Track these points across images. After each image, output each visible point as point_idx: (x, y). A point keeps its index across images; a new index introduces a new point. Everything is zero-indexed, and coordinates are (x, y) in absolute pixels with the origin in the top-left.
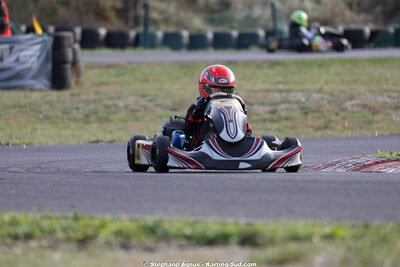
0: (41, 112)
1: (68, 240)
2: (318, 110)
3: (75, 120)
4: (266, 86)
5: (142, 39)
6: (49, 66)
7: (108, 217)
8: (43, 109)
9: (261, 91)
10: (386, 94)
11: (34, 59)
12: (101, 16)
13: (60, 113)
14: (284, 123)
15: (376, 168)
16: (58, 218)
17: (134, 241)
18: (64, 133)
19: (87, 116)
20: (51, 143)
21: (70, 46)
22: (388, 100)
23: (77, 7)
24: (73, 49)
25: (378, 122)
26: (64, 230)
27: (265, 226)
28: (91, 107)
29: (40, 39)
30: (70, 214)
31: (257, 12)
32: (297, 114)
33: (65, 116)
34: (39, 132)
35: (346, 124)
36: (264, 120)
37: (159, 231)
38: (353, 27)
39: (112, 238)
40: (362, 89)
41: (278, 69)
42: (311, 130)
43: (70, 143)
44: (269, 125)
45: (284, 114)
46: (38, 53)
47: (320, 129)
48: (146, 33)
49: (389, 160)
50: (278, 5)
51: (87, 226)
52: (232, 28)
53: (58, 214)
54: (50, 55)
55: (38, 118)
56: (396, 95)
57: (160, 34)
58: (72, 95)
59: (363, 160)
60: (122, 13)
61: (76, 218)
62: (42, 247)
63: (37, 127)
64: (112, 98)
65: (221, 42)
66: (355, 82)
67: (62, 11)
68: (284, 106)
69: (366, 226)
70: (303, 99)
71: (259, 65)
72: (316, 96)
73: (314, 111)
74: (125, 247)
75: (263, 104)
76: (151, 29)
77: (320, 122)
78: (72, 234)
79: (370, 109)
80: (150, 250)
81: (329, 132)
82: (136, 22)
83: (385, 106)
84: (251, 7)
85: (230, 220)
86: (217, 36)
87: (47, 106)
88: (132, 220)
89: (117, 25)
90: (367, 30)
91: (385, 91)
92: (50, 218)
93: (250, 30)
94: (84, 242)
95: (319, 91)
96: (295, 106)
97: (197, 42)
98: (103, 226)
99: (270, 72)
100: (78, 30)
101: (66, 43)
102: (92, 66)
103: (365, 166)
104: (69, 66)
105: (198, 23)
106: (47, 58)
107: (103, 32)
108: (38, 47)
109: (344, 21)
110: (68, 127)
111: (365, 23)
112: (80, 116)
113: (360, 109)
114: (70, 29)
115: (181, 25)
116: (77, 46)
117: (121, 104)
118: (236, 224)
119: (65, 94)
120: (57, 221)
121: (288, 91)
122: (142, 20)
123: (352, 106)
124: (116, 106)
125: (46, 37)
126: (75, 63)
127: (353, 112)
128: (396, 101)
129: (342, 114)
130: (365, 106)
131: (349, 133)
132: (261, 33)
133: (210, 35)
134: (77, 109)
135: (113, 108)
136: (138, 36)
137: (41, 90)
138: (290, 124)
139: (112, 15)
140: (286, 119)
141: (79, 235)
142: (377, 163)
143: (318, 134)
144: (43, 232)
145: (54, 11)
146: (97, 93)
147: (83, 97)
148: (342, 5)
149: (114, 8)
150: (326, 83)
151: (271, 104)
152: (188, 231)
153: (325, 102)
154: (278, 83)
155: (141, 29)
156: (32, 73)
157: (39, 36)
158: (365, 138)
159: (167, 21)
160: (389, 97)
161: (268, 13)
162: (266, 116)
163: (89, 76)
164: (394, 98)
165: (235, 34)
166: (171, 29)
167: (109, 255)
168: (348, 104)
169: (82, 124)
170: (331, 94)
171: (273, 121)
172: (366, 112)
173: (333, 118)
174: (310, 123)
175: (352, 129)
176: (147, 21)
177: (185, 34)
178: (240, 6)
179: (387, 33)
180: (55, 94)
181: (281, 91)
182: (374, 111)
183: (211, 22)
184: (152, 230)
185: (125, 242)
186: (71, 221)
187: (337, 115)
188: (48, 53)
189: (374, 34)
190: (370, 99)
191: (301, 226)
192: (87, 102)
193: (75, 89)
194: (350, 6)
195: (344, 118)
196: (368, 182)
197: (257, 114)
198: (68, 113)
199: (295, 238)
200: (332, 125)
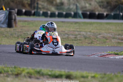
0: (4, 34)
1: (12, 74)
2: (89, 38)
3: (15, 37)
4: (73, 29)
5: (36, 13)
6: (7, 20)
7: (25, 68)
8: (5, 33)
9: (72, 31)
10: (110, 34)
11: (3, 18)
12: (23, 6)
13: (10, 35)
14: (79, 41)
15: (107, 56)
16: (9, 67)
17: (33, 76)
18: (11, 41)
19: (18, 36)
20: (7, 44)
21: (14, 14)
22: (111, 36)
23: (16, 3)
24: (15, 15)
25: (108, 42)
26: (11, 71)
27: (74, 73)
28: (20, 33)
29: (4, 12)
30: (13, 66)
31: (72, 7)
32: (83, 39)
33: (11, 36)
34: (3, 40)
35: (98, 42)
36: (73, 40)
37: (41, 73)
38: (101, 12)
39: (26, 74)
40: (103, 32)
41: (77, 24)
42: (87, 44)
43: (13, 44)
44: (74, 41)
45: (79, 38)
46: (4, 16)
47: (90, 43)
48: (37, 11)
49: (111, 54)
50: (78, 5)
51: (19, 70)
52: (64, 11)
53: (9, 66)
54: (8, 17)
55: (3, 36)
56: (113, 34)
57: (41, 12)
58: (14, 30)
59: (103, 54)
60: (30, 5)
61: (15, 68)
62: (4, 76)
63: (3, 39)
64: (26, 31)
65: (60, 15)
66: (101, 29)
67: (12, 4)
68: (79, 36)
69: (105, 74)
70: (85, 34)
71: (72, 23)
72: (89, 33)
73: (88, 38)
74: (30, 77)
75: (73, 35)
76: (39, 10)
77: (90, 41)
78: (14, 73)
79: (105, 38)
80: (38, 78)
81: (93, 45)
82: (34, 8)
83: (110, 37)
84: (70, 5)
85: (63, 70)
86: (59, 13)
87: (6, 33)
88: (32, 69)
89: (28, 9)
90: (105, 14)
91: (110, 33)
92: (7, 67)
93: (69, 12)
94: (17, 75)
95: (90, 32)
96: (82, 36)
97: (53, 15)
98: (23, 70)
99: (75, 25)
100: (16, 10)
101: (13, 13)
102: (20, 21)
103: (104, 56)
104: (13, 21)
105: (53, 9)
106: (6, 18)
107: (24, 11)
108: (4, 14)
109: (98, 11)
110: (12, 39)
111: (105, 11)
112: (16, 36)
113: (102, 38)
114: (14, 9)
115: (48, 9)
116: (16, 15)
117: (29, 33)
118: (65, 72)
119: (12, 29)
120: (9, 68)
121: (80, 31)
122: (36, 7)
123: (100, 37)
124: (27, 34)
125: (6, 11)
126: (15, 20)
127: (100, 39)
128: (113, 36)
129: (97, 39)
130: (104, 37)
131: (99, 45)
132: (73, 13)
133: (57, 13)
134: (15, 34)
135: (26, 34)
136: (34, 12)
137: (4, 28)
138: (80, 41)
139: (27, 6)
140: (79, 40)
141: (16, 73)
142: (108, 55)
143: (89, 45)
144: (5, 71)
145: (9, 4)
146: (21, 29)
147: (17, 30)
148: (98, 6)
149: (28, 4)
150: (92, 30)
151: (75, 35)
152: (50, 73)
153: (92, 35)
154: (77, 29)
155: (36, 10)
156: (2, 22)
157: (4, 11)
158: (104, 47)
159: (44, 8)
160: (111, 35)
161: (75, 7)
162: (74, 39)
163: (19, 24)
164: (113, 35)
165: (64, 13)
166: (45, 11)
167: (25, 79)
168: (99, 36)
169: (16, 39)
170: (93, 33)
171: (75, 40)
172: (104, 39)
173: (94, 40)
174: (87, 41)
175: (100, 44)
176: (38, 8)
177: (49, 12)
178: (66, 5)
179: (111, 15)
180: (8, 29)
181: (78, 31)
182: (106, 39)
183: (57, 9)
184: (38, 73)
185: (30, 76)
186: (13, 69)
187: (95, 39)
188: (7, 16)
189: (107, 15)
190: (105, 35)
191: (85, 73)
192: (18, 32)
193: (15, 28)
194: (100, 6)
195: (97, 41)
196: (105, 61)
197: (70, 38)
198: (12, 35)
199: (83, 77)
200: (93, 42)
